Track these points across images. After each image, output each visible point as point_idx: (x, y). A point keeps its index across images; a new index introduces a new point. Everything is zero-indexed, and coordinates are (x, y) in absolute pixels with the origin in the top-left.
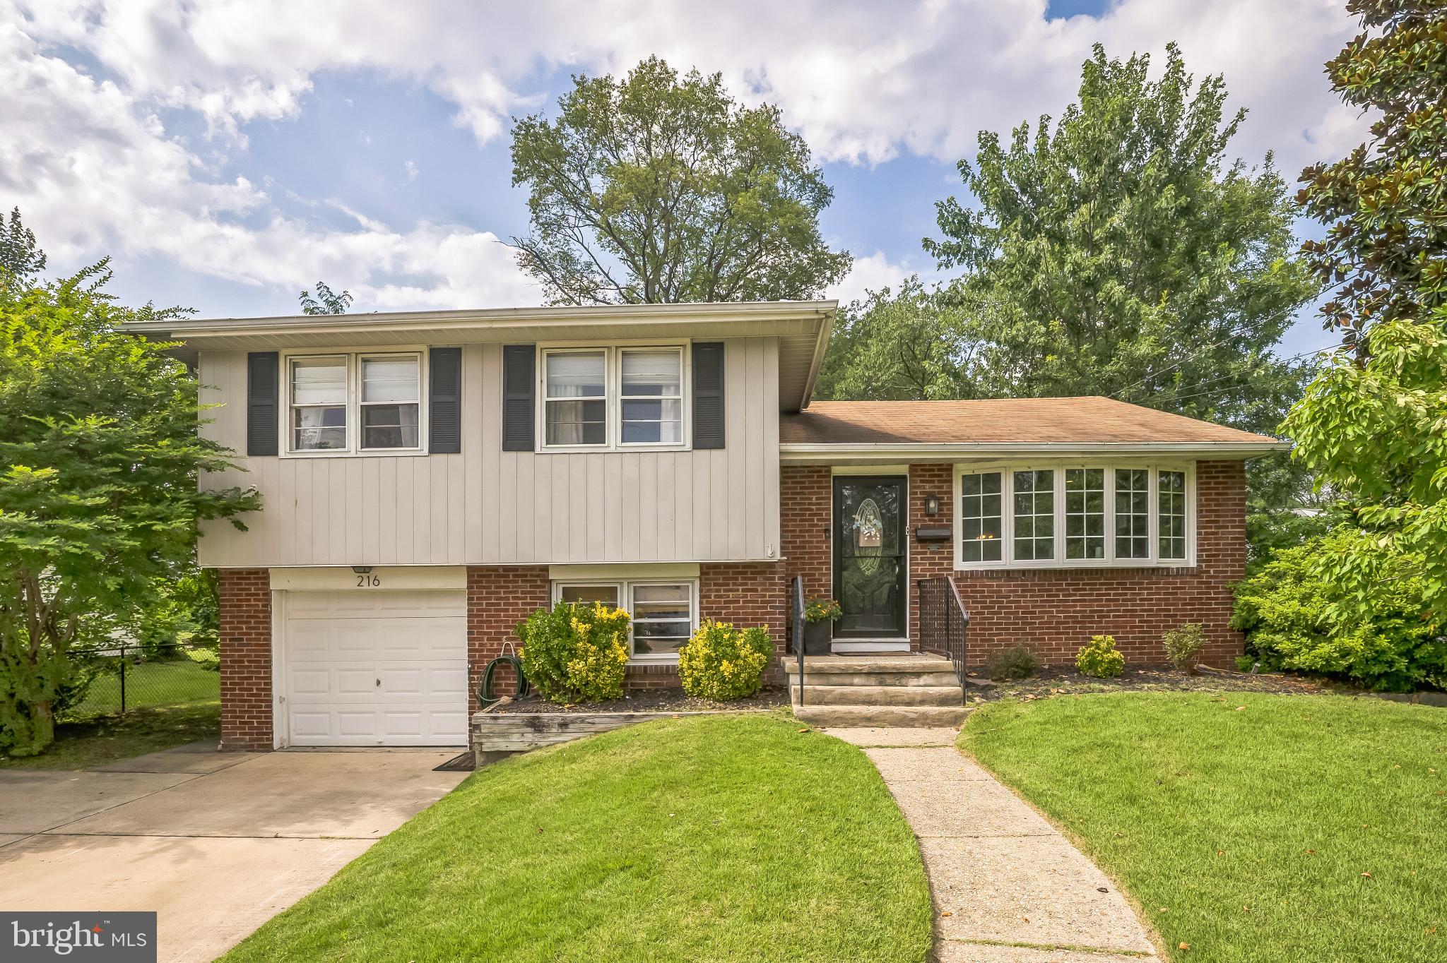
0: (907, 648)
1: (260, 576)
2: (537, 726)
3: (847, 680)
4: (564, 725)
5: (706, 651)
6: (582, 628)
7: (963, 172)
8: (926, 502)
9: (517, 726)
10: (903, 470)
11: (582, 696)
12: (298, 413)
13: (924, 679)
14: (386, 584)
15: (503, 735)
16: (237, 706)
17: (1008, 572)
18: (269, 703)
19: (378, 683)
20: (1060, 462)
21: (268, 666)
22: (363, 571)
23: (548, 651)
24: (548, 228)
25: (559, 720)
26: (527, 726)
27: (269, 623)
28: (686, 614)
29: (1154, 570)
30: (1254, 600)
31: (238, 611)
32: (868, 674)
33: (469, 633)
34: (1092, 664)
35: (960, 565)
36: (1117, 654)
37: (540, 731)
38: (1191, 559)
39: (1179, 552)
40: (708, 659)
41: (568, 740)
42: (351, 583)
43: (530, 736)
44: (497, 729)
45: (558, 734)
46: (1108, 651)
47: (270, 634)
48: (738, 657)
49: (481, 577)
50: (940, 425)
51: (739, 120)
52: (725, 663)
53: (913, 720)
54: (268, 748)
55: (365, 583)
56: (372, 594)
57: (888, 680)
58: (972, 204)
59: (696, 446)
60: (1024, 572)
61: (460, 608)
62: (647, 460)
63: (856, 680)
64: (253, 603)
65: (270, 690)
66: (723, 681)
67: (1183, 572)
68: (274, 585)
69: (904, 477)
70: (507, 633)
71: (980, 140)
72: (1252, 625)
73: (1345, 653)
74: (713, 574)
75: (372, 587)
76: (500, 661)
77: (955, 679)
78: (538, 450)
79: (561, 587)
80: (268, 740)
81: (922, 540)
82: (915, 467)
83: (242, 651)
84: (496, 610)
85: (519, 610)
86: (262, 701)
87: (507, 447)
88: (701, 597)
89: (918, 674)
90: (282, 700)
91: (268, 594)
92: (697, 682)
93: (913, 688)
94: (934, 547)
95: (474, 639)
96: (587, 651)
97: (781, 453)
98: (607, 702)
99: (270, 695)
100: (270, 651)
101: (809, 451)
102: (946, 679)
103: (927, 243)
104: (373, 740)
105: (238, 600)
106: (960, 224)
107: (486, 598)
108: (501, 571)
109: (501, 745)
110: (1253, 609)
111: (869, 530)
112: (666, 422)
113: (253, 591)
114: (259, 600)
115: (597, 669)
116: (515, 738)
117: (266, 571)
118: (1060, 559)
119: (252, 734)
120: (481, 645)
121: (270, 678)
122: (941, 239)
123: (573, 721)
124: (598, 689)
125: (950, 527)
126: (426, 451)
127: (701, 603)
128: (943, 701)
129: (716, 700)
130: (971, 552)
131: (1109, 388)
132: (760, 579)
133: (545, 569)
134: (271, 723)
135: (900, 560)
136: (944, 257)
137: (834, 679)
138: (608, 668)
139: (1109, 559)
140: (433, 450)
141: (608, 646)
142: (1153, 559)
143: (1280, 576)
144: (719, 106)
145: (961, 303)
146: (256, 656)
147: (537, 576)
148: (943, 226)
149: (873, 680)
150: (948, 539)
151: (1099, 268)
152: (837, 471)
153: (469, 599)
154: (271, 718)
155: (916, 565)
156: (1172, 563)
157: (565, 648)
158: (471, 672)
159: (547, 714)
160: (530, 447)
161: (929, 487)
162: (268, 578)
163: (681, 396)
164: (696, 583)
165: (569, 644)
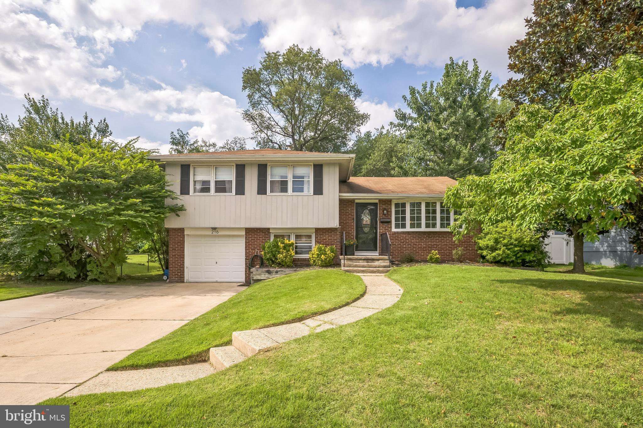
0: (378, 254)
1: (182, 230)
2: (269, 272)
3: (358, 261)
4: (277, 272)
6: (282, 245)
7: (404, 99)
8: (384, 211)
9: (263, 272)
10: (377, 201)
11: (281, 265)
12: (195, 182)
13: (380, 261)
14: (221, 233)
15: (260, 275)
16: (174, 270)
17: (408, 232)
18: (183, 268)
19: (217, 263)
20: (424, 200)
21: (183, 258)
22: (214, 229)
23: (272, 252)
24: (254, 105)
26: (266, 272)
27: (184, 244)
28: (311, 243)
31: (174, 241)
32: (364, 260)
33: (246, 248)
34: (431, 259)
35: (394, 230)
36: (438, 256)
37: (270, 274)
40: (318, 254)
41: (278, 276)
42: (210, 233)
43: (267, 275)
44: (258, 273)
45: (275, 275)
46: (436, 255)
47: (184, 248)
48: (326, 254)
49: (249, 231)
50: (390, 187)
51: (326, 65)
52: (323, 256)
53: (375, 271)
54: (183, 282)
55: (214, 233)
56: (215, 236)
57: (369, 261)
58: (408, 111)
59: (315, 194)
60: (413, 232)
61: (243, 240)
62: (300, 198)
63: (360, 261)
64: (179, 238)
65: (184, 264)
66: (322, 261)
68: (185, 233)
69: (377, 203)
70: (257, 248)
71: (410, 89)
73: (499, 255)
74: (319, 231)
75: (216, 234)
76: (255, 256)
77: (388, 261)
78: (268, 194)
79: (273, 235)
80: (183, 279)
81: (382, 222)
82: (380, 200)
83: (176, 253)
84: (254, 241)
85: (261, 241)
87: (258, 194)
88: (315, 238)
89: (378, 260)
90: (187, 268)
91: (184, 236)
92: (314, 261)
93: (377, 263)
94: (386, 224)
95: (247, 250)
96: (283, 252)
97: (339, 196)
98: (288, 267)
99: (184, 266)
101: (348, 195)
102: (386, 261)
104: (214, 280)
105: (175, 237)
106: (403, 117)
107: (251, 238)
108: (255, 230)
109: (259, 277)
111: (366, 219)
112: (305, 187)
113: (179, 235)
114: (182, 237)
115: (286, 257)
116: (263, 275)
118: (423, 229)
119: (178, 277)
120: (249, 251)
121: (184, 261)
122: (396, 121)
123: (279, 271)
124: (286, 263)
125: (391, 218)
126: (234, 194)
127: (315, 240)
128: (385, 267)
129: (320, 266)
130: (397, 226)
132: (333, 233)
133: (269, 229)
134: (184, 274)
135: (376, 228)
136: (398, 128)
137: (354, 261)
138: (289, 257)
139: (438, 229)
140: (236, 194)
141: (289, 251)
145: (404, 142)
146: (180, 254)
147: (266, 231)
148: (397, 118)
149: (365, 261)
150: (390, 222)
151: (448, 134)
152: (357, 201)
153: (246, 238)
154: (184, 272)
155: (380, 229)
157: (277, 251)
158: (246, 259)
159: (271, 269)
160: (265, 193)
161: (384, 206)
162: (184, 231)
163: (310, 180)
164: (314, 234)
165: (278, 250)
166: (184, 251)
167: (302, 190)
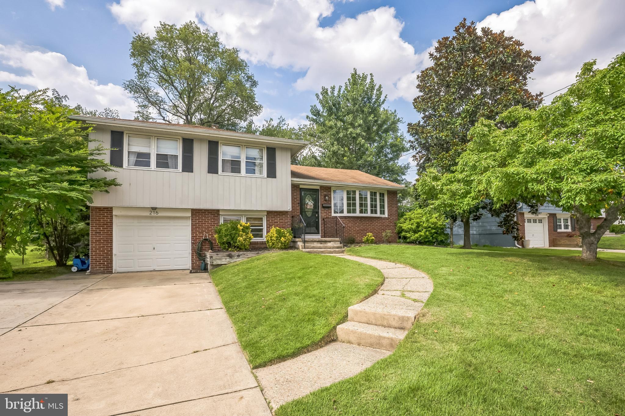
0: (320, 237)
1: (109, 210)
2: (230, 256)
3: (312, 243)
4: (239, 256)
5: (276, 235)
6: (241, 228)
8: (325, 197)
9: (224, 256)
10: (318, 188)
11: (239, 248)
12: (130, 153)
13: (332, 243)
14: (160, 214)
15: (220, 259)
16: (98, 257)
17: (345, 217)
18: (111, 255)
19: (154, 248)
20: (358, 189)
21: (111, 243)
22: (154, 209)
23: (230, 235)
25: (237, 254)
26: (227, 256)
27: (112, 227)
28: (262, 226)
29: (378, 218)
30: (401, 225)
31: (99, 222)
32: (318, 241)
33: (192, 231)
34: (368, 240)
35: (333, 215)
36: (373, 238)
37: (231, 258)
38: (386, 215)
39: (384, 214)
40: (277, 237)
41: (239, 260)
42: (147, 214)
43: (228, 260)
44: (218, 257)
45: (236, 259)
46: (371, 237)
47: (112, 231)
48: (286, 237)
49: (196, 213)
50: (324, 176)
52: (282, 238)
53: (333, 252)
54: (111, 272)
55: (153, 213)
56: (152, 218)
57: (322, 242)
58: (320, 107)
59: (268, 177)
60: (349, 217)
61: (189, 222)
62: (253, 180)
63: (315, 243)
64: (105, 219)
65: (112, 251)
66: (282, 243)
67: (385, 218)
68: (114, 213)
69: (318, 190)
70: (205, 231)
72: (401, 230)
73: (421, 236)
74: (270, 214)
75: (155, 215)
76: (204, 239)
77: (339, 243)
78: (219, 174)
79: (222, 217)
80: (111, 269)
81: (324, 207)
82: (321, 187)
83: (101, 237)
84: (201, 224)
85: (209, 224)
86: (109, 255)
87: (209, 172)
89: (330, 242)
90: (115, 255)
91: (112, 216)
92: (273, 244)
93: (329, 244)
94: (327, 209)
95: (194, 233)
96: (242, 235)
97: (291, 181)
98: (246, 250)
99: (112, 253)
100: (112, 237)
101: (297, 180)
102: (337, 243)
103: (307, 117)
104: (151, 268)
105: (99, 218)
107: (198, 220)
108: (203, 211)
109: (219, 262)
110: (401, 227)
111: (310, 204)
112: (257, 169)
113: (106, 215)
114: (109, 218)
115: (245, 240)
116: (224, 260)
117: (111, 208)
118: (358, 214)
119: (104, 267)
120: (196, 235)
121: (112, 247)
123: (241, 255)
124: (245, 246)
125: (331, 204)
126: (181, 171)
127: (267, 222)
128: (338, 248)
129: (279, 249)
130: (336, 211)
131: (359, 168)
132: (284, 216)
133: (218, 211)
134: (112, 263)
135: (318, 213)
136: (312, 122)
137: (309, 243)
138: (248, 240)
139: (369, 214)
140: (183, 171)
141: (248, 233)
142: (378, 215)
143: (406, 219)
144: (216, 45)
146: (106, 239)
147: (216, 213)
149: (319, 243)
150: (330, 207)
151: (357, 134)
152: (301, 186)
153: (192, 220)
154: (112, 261)
155: (322, 214)
156: (383, 216)
157: (236, 234)
158: (192, 243)
159: (233, 253)
160: (217, 173)
161: (325, 193)
162: (112, 210)
163: (263, 162)
164: (265, 216)
165: (238, 232)
166: (112, 235)
167: (253, 172)
